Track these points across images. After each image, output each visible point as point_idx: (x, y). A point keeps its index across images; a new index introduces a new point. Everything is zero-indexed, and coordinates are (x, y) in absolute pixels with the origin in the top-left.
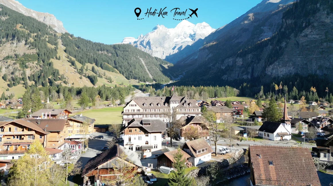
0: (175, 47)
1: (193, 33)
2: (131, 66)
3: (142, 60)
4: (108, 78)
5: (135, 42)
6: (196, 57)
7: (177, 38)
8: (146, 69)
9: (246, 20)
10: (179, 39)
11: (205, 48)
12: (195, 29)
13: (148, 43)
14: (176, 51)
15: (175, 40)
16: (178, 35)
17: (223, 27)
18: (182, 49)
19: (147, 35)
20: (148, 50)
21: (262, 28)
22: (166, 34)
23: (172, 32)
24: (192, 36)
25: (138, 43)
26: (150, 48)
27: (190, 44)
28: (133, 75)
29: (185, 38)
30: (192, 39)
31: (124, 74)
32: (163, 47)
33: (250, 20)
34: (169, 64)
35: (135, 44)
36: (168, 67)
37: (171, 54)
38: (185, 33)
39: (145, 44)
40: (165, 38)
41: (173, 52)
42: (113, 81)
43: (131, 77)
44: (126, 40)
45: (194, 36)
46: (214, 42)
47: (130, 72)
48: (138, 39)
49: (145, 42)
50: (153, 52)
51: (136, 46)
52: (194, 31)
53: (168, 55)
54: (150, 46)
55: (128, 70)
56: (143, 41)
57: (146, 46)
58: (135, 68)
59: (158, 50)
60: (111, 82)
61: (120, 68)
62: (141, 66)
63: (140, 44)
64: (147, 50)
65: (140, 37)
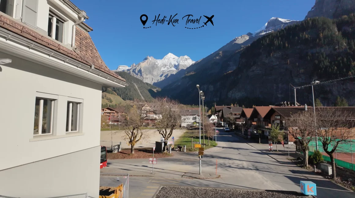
0: (162, 75)
1: (177, 64)
2: (127, 90)
3: (135, 85)
4: (108, 99)
5: (128, 70)
6: (180, 84)
7: (164, 68)
8: (139, 92)
9: (217, 56)
10: (166, 69)
11: (186, 77)
12: (179, 61)
13: (140, 71)
14: (163, 78)
15: (163, 69)
16: (164, 65)
17: (200, 60)
18: (168, 77)
19: (139, 64)
20: (140, 76)
21: (229, 63)
22: (155, 64)
23: (159, 62)
24: (176, 67)
25: (131, 71)
26: (141, 75)
27: (174, 73)
28: (128, 96)
29: (171, 68)
30: (177, 69)
31: (121, 96)
32: (152, 75)
33: (220, 56)
34: (157, 89)
35: (128, 72)
36: (157, 91)
37: (159, 81)
38: (171, 64)
39: (137, 72)
40: (154, 67)
41: (161, 79)
42: (113, 102)
43: (127, 98)
44: (120, 68)
45: (177, 66)
46: (193, 72)
47: (126, 94)
48: (131, 67)
49: (137, 70)
50: (143, 78)
51: (130, 73)
52: (178, 62)
53: (156, 81)
54: (141, 74)
55: (124, 92)
56: (135, 69)
57: (138, 73)
58: (130, 91)
59: (148, 77)
60: (111, 102)
61: (117, 91)
62: (135, 90)
63: (133, 72)
64: (138, 77)
65: (133, 66)
